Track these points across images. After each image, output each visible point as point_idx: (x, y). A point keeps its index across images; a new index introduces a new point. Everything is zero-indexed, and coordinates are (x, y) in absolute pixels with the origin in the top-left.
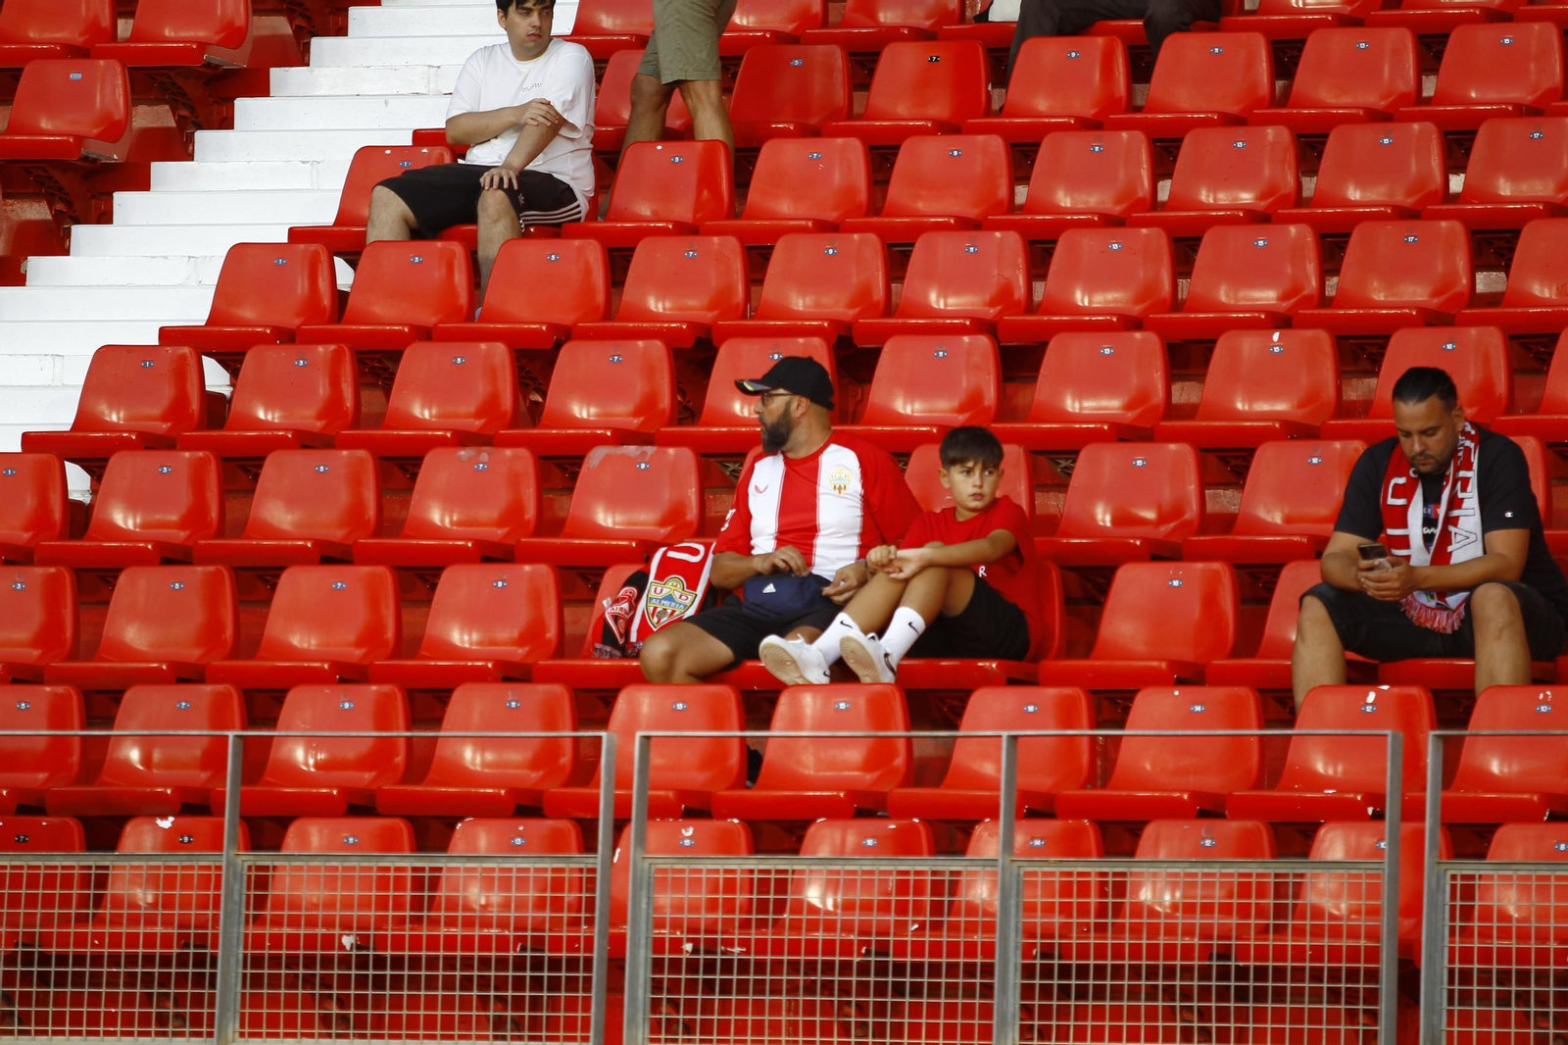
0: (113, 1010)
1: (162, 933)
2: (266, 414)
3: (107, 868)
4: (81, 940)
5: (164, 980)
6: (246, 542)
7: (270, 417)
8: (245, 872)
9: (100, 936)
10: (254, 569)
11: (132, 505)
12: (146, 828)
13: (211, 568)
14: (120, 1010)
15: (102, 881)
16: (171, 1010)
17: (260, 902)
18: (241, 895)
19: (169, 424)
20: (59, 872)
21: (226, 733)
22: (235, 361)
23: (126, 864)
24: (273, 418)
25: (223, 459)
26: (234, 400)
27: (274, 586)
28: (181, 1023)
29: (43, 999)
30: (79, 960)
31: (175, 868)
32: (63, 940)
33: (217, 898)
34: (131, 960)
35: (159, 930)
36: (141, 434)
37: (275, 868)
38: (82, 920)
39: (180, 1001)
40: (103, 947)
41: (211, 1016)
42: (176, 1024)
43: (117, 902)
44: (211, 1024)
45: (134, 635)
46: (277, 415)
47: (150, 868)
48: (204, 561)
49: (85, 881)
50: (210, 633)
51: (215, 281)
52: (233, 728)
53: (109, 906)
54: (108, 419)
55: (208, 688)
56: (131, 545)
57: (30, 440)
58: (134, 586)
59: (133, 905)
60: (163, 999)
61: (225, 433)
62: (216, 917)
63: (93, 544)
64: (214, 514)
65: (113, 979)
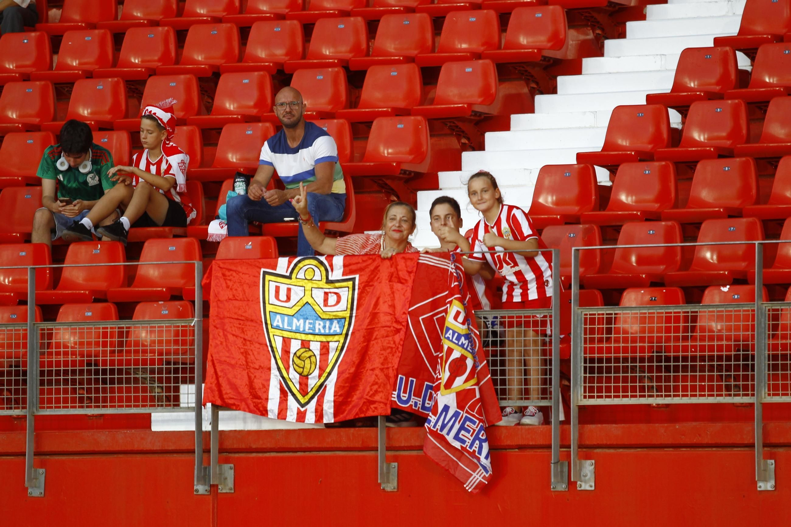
0: (703, 384)
1: (726, 344)
2: (769, 79)
3: (697, 312)
4: (685, 349)
5: (728, 368)
6: (761, 145)
7: (771, 81)
8: (767, 313)
9: (695, 347)
10: (766, 158)
11: (703, 129)
12: (716, 291)
13: (744, 159)
14: (706, 384)
15: (694, 319)
16: (733, 383)
17: (775, 327)
18: (765, 324)
19: (720, 87)
20: (673, 315)
21: (754, 242)
22: (753, 53)
23: (706, 310)
24: (773, 81)
25: (748, 103)
26: (753, 73)
27: (776, 167)
28: (738, 389)
29: (667, 379)
30: (685, 359)
31: (731, 311)
32: (676, 349)
33: (753, 326)
34: (711, 358)
35: (724, 343)
36: (706, 93)
37: (782, 310)
38: (685, 339)
39: (737, 378)
40: (697, 352)
41: (753, 386)
42: (736, 390)
43: (703, 329)
44: (753, 390)
45: (706, 195)
46: (775, 79)
47: (718, 311)
48: (739, 156)
49: (686, 319)
50: (744, 192)
51: (742, 13)
52: (757, 240)
53: (698, 331)
54: (689, 86)
55: (744, 220)
56: (702, 149)
57: (650, 98)
58: (704, 170)
59: (711, 331)
60: (728, 377)
61: (749, 90)
62: (753, 336)
63: (683, 149)
64: (744, 132)
65: (702, 368)
